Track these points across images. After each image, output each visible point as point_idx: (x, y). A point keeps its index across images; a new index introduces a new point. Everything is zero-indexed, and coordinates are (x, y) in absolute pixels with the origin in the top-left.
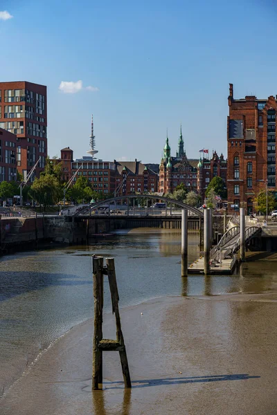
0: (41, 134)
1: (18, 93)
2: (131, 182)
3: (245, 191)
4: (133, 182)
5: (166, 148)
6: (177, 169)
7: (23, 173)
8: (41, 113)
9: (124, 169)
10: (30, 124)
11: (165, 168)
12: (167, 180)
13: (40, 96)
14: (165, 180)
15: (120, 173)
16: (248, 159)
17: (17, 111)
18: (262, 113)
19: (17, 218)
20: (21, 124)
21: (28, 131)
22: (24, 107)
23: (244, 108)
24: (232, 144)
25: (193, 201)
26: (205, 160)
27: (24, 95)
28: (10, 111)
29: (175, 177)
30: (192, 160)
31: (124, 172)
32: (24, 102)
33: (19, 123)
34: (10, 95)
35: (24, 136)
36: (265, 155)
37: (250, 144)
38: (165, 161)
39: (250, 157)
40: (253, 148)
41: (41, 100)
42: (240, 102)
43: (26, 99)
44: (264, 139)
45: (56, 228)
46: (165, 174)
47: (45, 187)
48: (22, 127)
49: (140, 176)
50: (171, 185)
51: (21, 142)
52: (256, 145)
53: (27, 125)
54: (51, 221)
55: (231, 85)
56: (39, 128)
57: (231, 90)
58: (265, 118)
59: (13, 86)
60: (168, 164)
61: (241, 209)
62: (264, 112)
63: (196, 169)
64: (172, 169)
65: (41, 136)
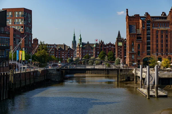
0: (30, 31)
1: (20, 13)
2: (62, 54)
3: (137, 57)
4: (63, 54)
5: (80, 38)
6: (85, 47)
7: (23, 49)
8: (30, 22)
9: (59, 48)
10: (26, 27)
11: (80, 47)
12: (81, 52)
13: (30, 15)
14: (80, 52)
15: (57, 49)
16: (138, 42)
17: (20, 21)
18: (145, 22)
19: (37, 70)
20: (22, 27)
21: (25, 30)
22: (23, 19)
23: (135, 20)
24: (131, 36)
25: (99, 62)
26: (97, 44)
27: (23, 14)
28: (17, 21)
29: (84, 51)
30: (91, 44)
31: (59, 49)
32: (23, 17)
33: (21, 27)
34: (17, 14)
35: (23, 33)
36: (146, 41)
37: (139, 36)
38: (79, 44)
39: (139, 42)
40: (140, 38)
41: (30, 16)
42: (132, 17)
43: (24, 16)
44: (145, 34)
45: (52, 74)
46: (80, 50)
47: (43, 55)
48: (22, 28)
49: (66, 51)
50: (82, 55)
51: (22, 35)
52: (142, 36)
53: (24, 28)
54: (50, 71)
55: (127, 10)
56: (29, 29)
57: (127, 12)
58: (146, 24)
59: (18, 10)
60: (81, 46)
61: (141, 66)
62: (145, 21)
63: (93, 48)
64: (83, 48)
65: (30, 33)
